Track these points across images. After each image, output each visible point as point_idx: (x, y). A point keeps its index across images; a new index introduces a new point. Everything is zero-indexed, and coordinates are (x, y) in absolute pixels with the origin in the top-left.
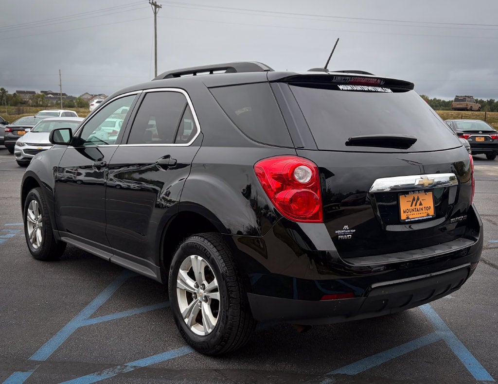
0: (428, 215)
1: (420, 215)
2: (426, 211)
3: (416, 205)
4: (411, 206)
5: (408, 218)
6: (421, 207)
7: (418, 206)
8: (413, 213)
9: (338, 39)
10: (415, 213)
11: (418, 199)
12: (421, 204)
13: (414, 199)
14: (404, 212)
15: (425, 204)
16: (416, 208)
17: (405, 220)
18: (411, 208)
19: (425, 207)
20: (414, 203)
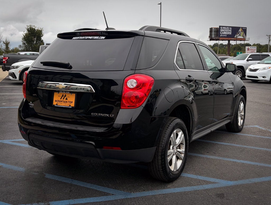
0: (70, 106)
1: (65, 105)
2: (69, 103)
3: (63, 99)
4: (61, 99)
5: (57, 105)
6: (66, 100)
7: (65, 100)
8: (61, 103)
9: (103, 12)
10: (62, 103)
11: (65, 96)
12: (66, 99)
13: (63, 96)
14: (56, 101)
15: (69, 99)
16: (63, 101)
17: (54, 105)
18: (61, 100)
19: (69, 101)
20: (63, 98)
